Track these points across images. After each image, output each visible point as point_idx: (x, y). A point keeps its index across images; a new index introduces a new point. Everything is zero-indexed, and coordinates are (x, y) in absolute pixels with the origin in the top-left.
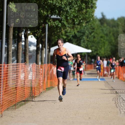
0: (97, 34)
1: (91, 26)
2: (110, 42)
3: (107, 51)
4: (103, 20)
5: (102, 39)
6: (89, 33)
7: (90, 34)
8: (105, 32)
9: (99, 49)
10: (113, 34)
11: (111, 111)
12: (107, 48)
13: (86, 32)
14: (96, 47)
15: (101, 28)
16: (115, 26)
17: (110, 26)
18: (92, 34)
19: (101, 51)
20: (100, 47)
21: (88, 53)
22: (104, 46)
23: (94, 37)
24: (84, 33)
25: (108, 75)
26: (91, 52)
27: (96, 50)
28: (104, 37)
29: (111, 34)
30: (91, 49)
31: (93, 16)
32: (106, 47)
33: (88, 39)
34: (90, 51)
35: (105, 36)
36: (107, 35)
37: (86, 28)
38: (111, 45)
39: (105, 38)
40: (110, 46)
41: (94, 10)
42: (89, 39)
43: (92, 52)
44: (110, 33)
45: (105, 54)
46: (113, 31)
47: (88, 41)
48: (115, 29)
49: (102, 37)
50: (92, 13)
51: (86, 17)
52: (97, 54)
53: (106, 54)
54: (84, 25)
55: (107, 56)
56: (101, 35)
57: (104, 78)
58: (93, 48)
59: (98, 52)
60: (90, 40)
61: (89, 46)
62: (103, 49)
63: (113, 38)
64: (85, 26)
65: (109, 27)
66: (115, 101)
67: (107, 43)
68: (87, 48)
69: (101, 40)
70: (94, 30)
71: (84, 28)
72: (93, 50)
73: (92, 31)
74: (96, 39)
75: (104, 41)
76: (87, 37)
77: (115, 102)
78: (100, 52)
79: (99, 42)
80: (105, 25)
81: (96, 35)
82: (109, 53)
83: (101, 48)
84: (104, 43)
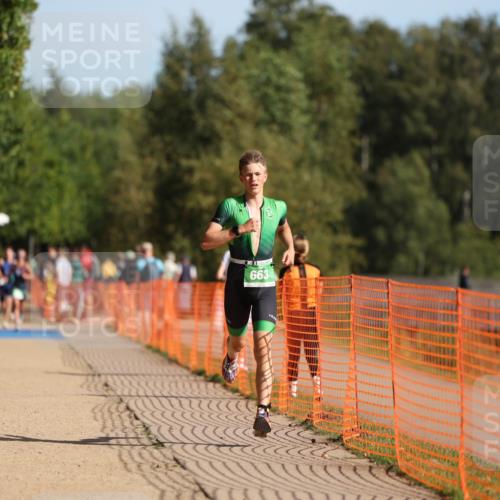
1: (9, 120)
2: (84, 186)
3: (72, 219)
5: (52, 173)
7: (6, 149)
8: (65, 147)
9: (37, 210)
10: (97, 155)
11: (84, 462)
12: (71, 208)
14: (27, 204)
15: (46, 130)
17: (83, 120)
18: (14, 152)
19: (45, 219)
20: (44, 202)
22: (60, 198)
23: (21, 164)
26: (6, 226)
27: (27, 217)
28: (60, 164)
29: (89, 154)
30: (9, 213)
31: (17, 80)
32: (66, 204)
35: (66, 162)
36: (71, 156)
38: (89, 197)
39: (66, 168)
40: (85, 202)
43: (12, 223)
44: (83, 149)
45: (62, 231)
46: (97, 140)
48: (101, 132)
49: (50, 164)
50: (13, 68)
52: (32, 232)
53: (68, 233)
55: (71, 241)
56: (49, 153)
58: (16, 207)
59: (36, 224)
60: (4, 176)
62: (55, 211)
63: (95, 170)
65: (78, 125)
67: (70, 186)
69: (48, 178)
70: (19, 137)
72: (16, 218)
73: (13, 137)
74: (25, 173)
75: (62, 179)
78: (43, 225)
79: (38, 186)
80: (65, 117)
81: (26, 156)
82: (79, 228)
83: (46, 210)
84: (60, 187)
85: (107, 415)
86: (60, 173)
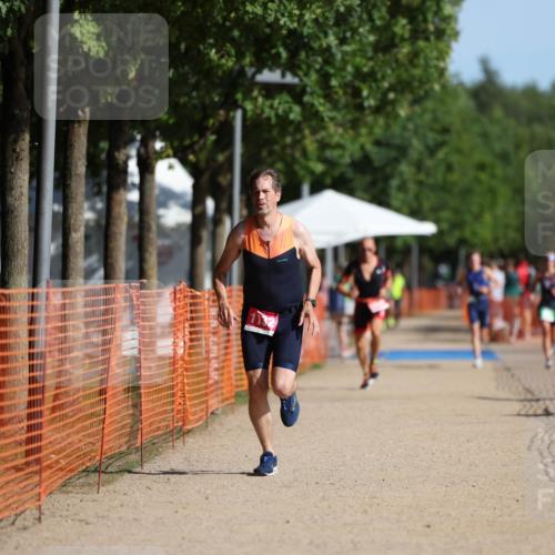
0: (459, 151)
1: (435, 119)
3: (507, 226)
4: (487, 93)
5: (483, 176)
6: (427, 147)
7: (432, 151)
8: (498, 147)
9: (468, 218)
11: (523, 496)
12: (506, 215)
13: (410, 145)
14: (456, 211)
15: (476, 129)
17: (517, 117)
18: (441, 154)
19: (477, 227)
20: (475, 209)
21: (421, 239)
22: (493, 204)
23: (449, 168)
24: (403, 150)
25: (511, 333)
26: (434, 236)
27: (457, 225)
28: (493, 167)
30: (437, 221)
31: (442, 72)
32: (500, 210)
33: (422, 177)
34: (428, 228)
35: (498, 163)
36: (504, 157)
37: (411, 126)
39: (499, 171)
41: (449, 47)
42: (428, 174)
43: (440, 233)
44: (518, 147)
45: (496, 240)
46: (533, 138)
47: (420, 183)
48: (538, 129)
49: (482, 167)
50: (437, 59)
51: (413, 77)
52: (462, 242)
53: (502, 243)
54: (403, 112)
55: (506, 251)
56: (480, 156)
57: (494, 347)
58: (445, 214)
59: (467, 233)
60: (431, 181)
61: (426, 205)
62: (488, 217)
64: (409, 119)
65: (512, 123)
67: (504, 191)
68: (416, 214)
69: (478, 181)
70: (447, 137)
71: (404, 128)
72: (445, 226)
73: (439, 138)
74: (454, 177)
75: (495, 183)
76: (419, 166)
78: (474, 233)
79: (468, 191)
80: (498, 112)
81: (455, 159)
83: (478, 217)
84: (492, 192)
86: (493, 176)
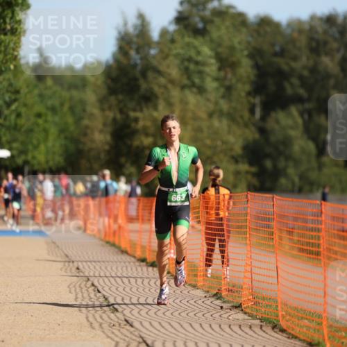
0: (25, 105)
1: (10, 85)
2: (62, 131)
3: (54, 153)
5: (40, 121)
7: (8, 105)
8: (49, 103)
9: (30, 147)
10: (72, 109)
11: (62, 322)
12: (54, 146)
14: (23, 143)
15: (36, 92)
16: (75, 87)
17: (61, 85)
18: (13, 107)
19: (36, 153)
20: (35, 142)
22: (46, 139)
23: (19, 115)
26: (8, 158)
27: (23, 152)
28: (46, 115)
29: (66, 108)
30: (10, 149)
31: (16, 57)
32: (50, 144)
34: (5, 153)
35: (49, 114)
36: (53, 110)
38: (66, 138)
39: (50, 118)
40: (63, 142)
42: (5, 120)
43: (12, 157)
44: (62, 105)
45: (47, 162)
46: (71, 99)
48: (75, 93)
49: (39, 115)
50: (13, 50)
52: (26, 162)
53: (51, 163)
55: (54, 168)
56: (39, 108)
58: (15, 145)
59: (29, 157)
60: (7, 123)
61: (4, 139)
62: (42, 147)
63: (70, 120)
65: (59, 88)
66: (74, 294)
67: (53, 131)
69: (38, 125)
70: (18, 96)
72: (15, 152)
73: (13, 97)
74: (22, 121)
75: (47, 126)
77: (74, 297)
78: (34, 158)
79: (31, 131)
80: (49, 82)
81: (23, 110)
82: (59, 160)
83: (36, 147)
84: (46, 131)
85: (78, 290)
86: (46, 121)
